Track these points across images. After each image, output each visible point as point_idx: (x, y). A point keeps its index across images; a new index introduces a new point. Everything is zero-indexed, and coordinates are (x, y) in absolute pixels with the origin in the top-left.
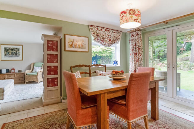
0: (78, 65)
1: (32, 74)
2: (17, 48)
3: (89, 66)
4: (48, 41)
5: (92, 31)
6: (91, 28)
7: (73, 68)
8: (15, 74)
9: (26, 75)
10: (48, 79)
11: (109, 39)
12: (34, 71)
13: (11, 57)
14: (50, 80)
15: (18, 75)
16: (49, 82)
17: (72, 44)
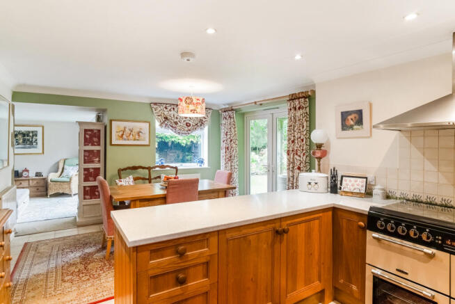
0: (131, 166)
1: (60, 179)
2: (33, 132)
3: (149, 169)
4: (86, 130)
5: (157, 111)
6: (155, 107)
7: (122, 172)
8: (29, 180)
9: (49, 181)
10: (85, 187)
11: (187, 123)
12: (64, 174)
13: (22, 148)
14: (87, 189)
15: (35, 182)
16: (86, 193)
17: (123, 135)
